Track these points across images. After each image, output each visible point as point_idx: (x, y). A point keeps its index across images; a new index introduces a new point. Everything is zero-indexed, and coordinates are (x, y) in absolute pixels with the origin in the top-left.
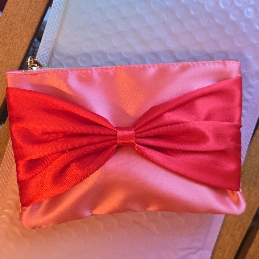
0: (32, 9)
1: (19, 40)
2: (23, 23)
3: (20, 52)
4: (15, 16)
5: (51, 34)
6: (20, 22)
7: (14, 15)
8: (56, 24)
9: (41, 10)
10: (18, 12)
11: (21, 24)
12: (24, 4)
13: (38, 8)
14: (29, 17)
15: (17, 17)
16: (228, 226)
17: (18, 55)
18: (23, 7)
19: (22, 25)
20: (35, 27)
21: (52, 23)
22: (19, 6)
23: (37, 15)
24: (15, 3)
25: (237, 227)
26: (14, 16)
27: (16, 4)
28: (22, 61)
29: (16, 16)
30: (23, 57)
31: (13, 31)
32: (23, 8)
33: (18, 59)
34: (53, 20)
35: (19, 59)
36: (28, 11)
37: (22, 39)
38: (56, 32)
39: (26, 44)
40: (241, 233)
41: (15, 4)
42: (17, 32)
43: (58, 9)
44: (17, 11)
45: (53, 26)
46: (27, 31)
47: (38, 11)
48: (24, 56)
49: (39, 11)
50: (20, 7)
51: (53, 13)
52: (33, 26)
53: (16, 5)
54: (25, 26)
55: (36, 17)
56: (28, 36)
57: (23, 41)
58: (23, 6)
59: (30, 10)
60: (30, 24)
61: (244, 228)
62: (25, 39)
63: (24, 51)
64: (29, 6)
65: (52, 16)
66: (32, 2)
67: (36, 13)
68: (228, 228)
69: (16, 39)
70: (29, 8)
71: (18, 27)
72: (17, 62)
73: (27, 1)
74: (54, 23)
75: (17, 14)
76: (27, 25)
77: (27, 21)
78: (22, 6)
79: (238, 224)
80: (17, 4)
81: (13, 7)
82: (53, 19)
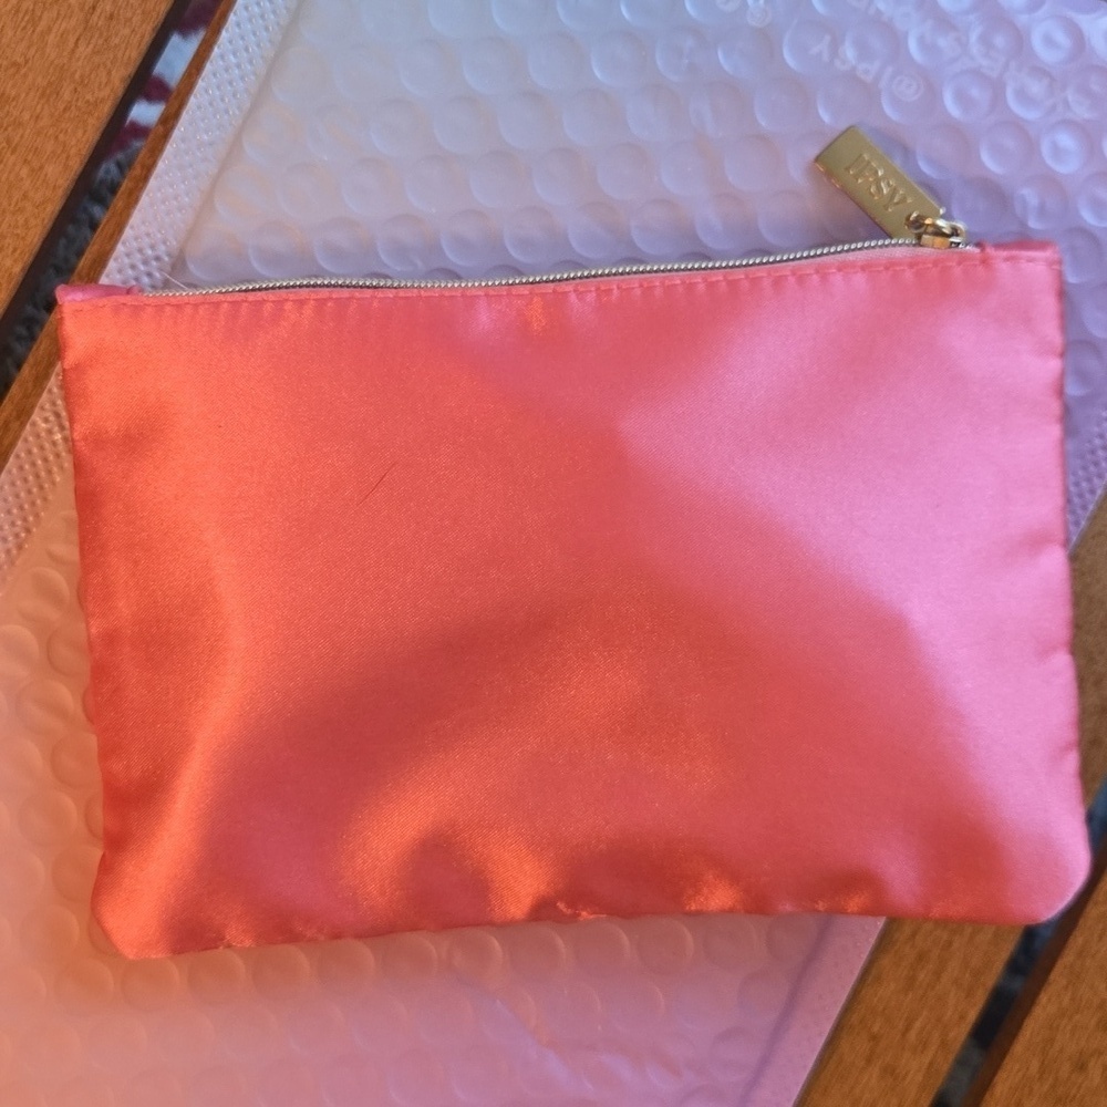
0: (91, 46)
1: (24, 172)
2: (48, 100)
3: (26, 221)
4: (18, 71)
5: (215, 117)
6: (36, 99)
7: (15, 64)
8: (242, 78)
9: (127, 53)
10: (33, 51)
11: (39, 107)
12: (59, 22)
13: (117, 41)
14: (77, 76)
15: (25, 75)
16: (876, 1029)
17: (18, 235)
18: (52, 36)
19: (43, 109)
20: (98, 118)
21: (227, 70)
22: (39, 29)
23: (109, 73)
24: (21, 15)
25: (912, 1035)
26: (12, 71)
27: (26, 18)
28: (31, 259)
29: (23, 71)
30: (39, 244)
31: (6, 129)
32: (51, 39)
33: (15, 250)
34: (232, 57)
35: (18, 252)
36: (73, 51)
37: (41, 168)
38: (237, 112)
39: (55, 187)
40: (931, 1064)
41: (23, 19)
42: (22, 136)
43: (262, 16)
44: (29, 48)
45: (230, 83)
46: (61, 137)
47: (115, 57)
48: (42, 240)
49: (120, 55)
50: (42, 32)
51: (237, 31)
52: (90, 113)
53: (23, 24)
54: (56, 114)
55: (104, 80)
56: (64, 156)
57: (42, 177)
58: (54, 30)
59: (83, 50)
60: (78, 109)
61: (944, 1044)
62: (52, 170)
63: (43, 220)
64: (77, 34)
65: (230, 42)
66: (95, 18)
67: (109, 63)
68: (874, 1038)
69: (14, 164)
70: (78, 39)
71: (26, 116)
72: (8, 262)
73: (72, 12)
74: (237, 71)
75: (27, 62)
76: (65, 110)
77: (67, 95)
78: (50, 29)
79: (918, 1025)
80: (28, 21)
81: (10, 33)
82: (234, 54)
